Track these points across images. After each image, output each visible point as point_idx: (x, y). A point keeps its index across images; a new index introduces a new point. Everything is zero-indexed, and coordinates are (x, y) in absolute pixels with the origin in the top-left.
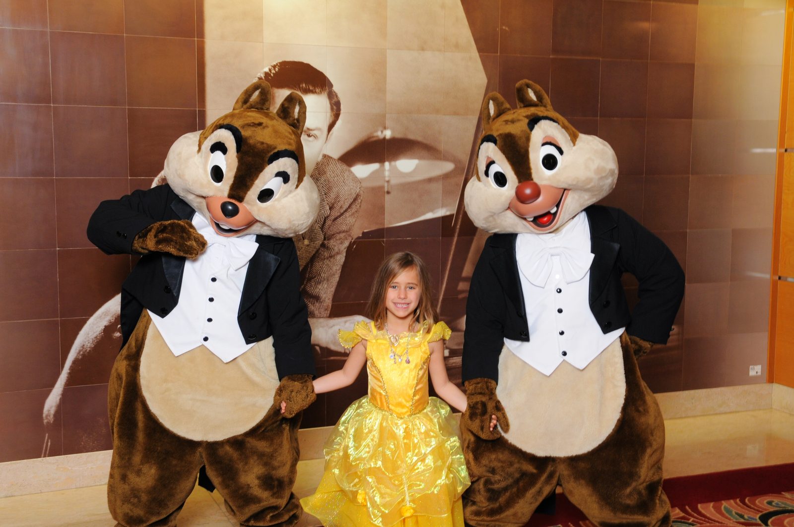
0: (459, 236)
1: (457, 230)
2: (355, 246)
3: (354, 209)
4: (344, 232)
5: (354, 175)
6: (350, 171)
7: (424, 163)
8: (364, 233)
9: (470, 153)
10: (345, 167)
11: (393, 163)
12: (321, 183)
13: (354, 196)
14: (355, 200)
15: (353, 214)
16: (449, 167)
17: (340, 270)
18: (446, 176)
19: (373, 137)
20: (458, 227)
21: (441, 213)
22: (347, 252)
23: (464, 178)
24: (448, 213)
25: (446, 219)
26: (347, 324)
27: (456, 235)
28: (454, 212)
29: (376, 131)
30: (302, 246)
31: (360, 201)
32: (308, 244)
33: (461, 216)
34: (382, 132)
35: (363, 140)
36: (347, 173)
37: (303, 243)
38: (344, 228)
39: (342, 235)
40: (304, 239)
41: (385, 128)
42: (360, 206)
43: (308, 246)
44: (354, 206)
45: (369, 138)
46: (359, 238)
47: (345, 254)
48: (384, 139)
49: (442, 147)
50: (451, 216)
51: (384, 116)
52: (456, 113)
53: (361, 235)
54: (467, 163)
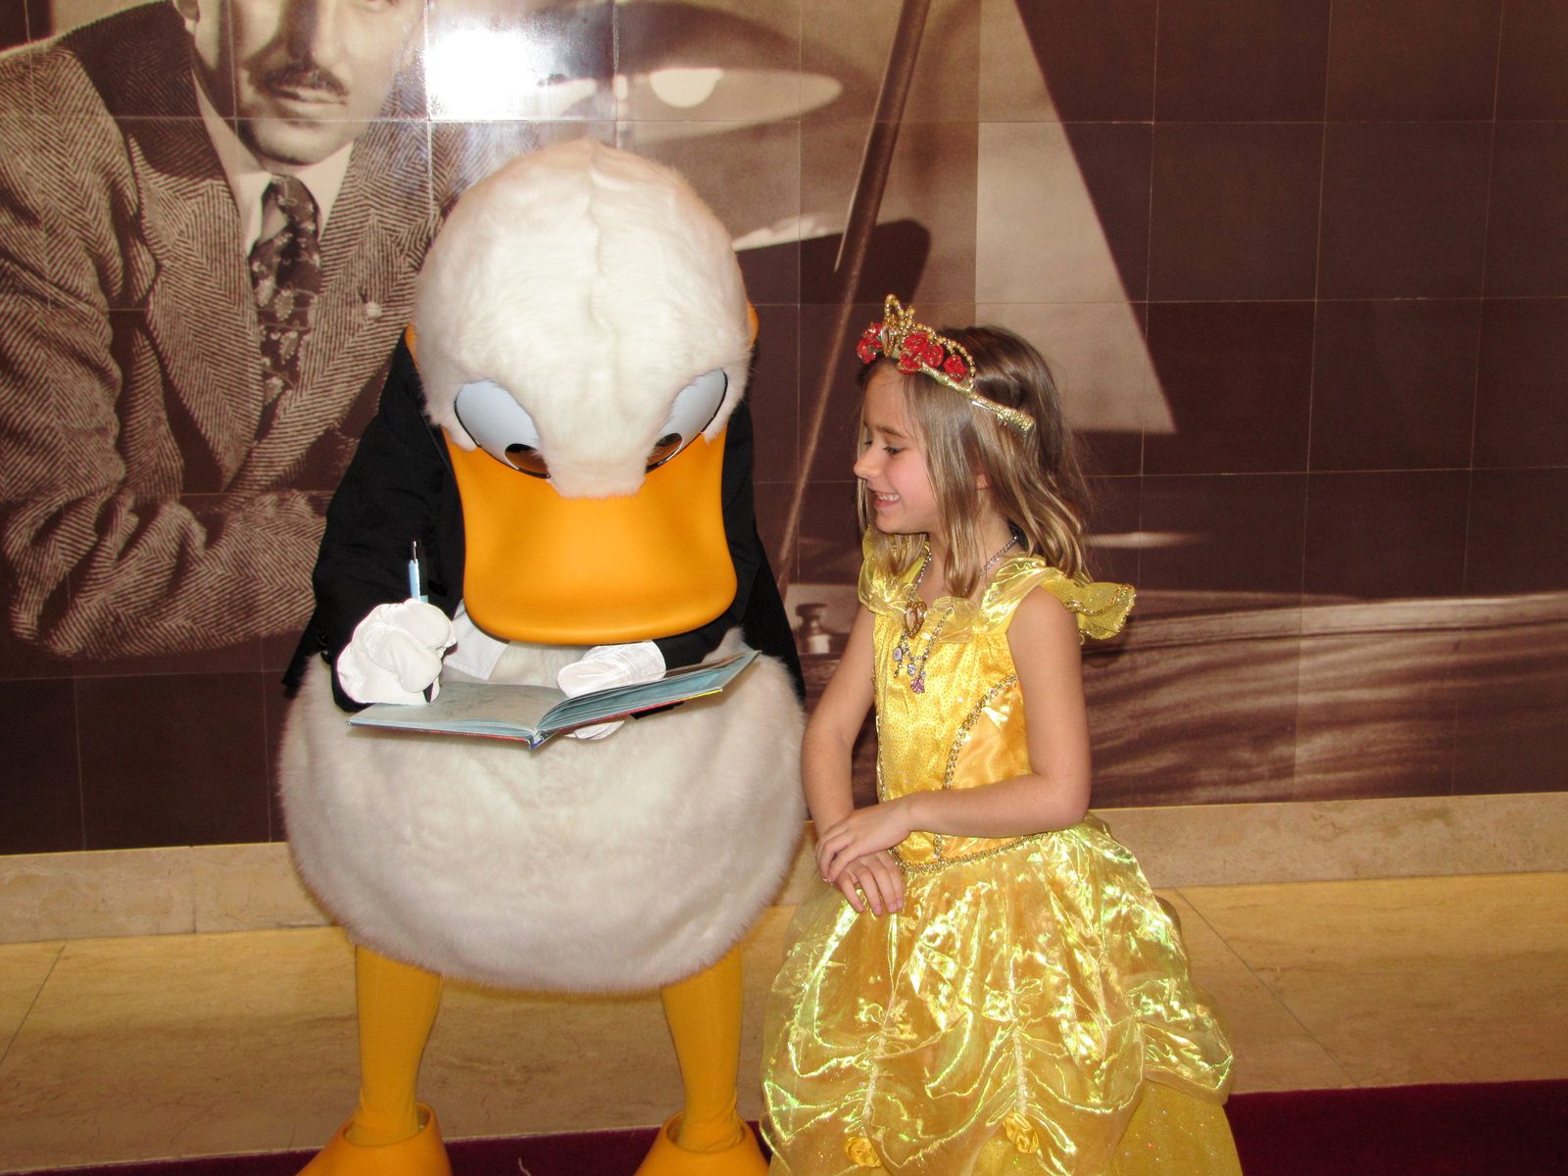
0: (857, 299)
1: (853, 284)
7: (742, 79)
9: (890, 47)
11: (640, 79)
12: (413, 137)
16: (824, 90)
18: (815, 119)
20: (855, 273)
21: (798, 229)
23: (871, 126)
24: (822, 232)
25: (813, 249)
27: (849, 297)
28: (843, 227)
30: (360, 320)
32: (380, 314)
33: (864, 241)
37: (364, 314)
40: (365, 301)
43: (378, 320)
48: (609, 4)
49: (798, 29)
50: (832, 240)
54: (884, 78)
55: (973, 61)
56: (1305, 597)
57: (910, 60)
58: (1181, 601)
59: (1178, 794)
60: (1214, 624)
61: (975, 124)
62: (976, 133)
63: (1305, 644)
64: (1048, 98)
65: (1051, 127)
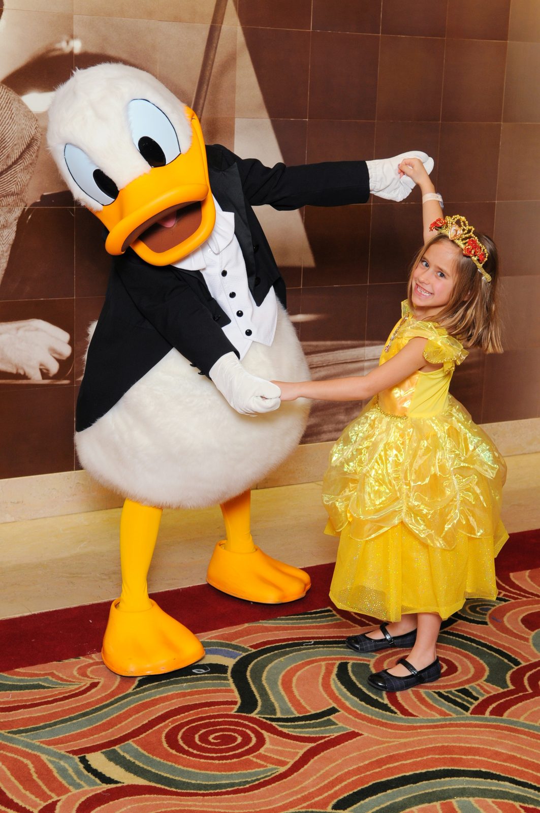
2: (30, 217)
3: (28, 159)
4: (13, 194)
5: (26, 107)
6: (20, 101)
8: (43, 197)
9: (197, 80)
10: (12, 95)
13: (27, 140)
14: (29, 146)
15: (26, 168)
17: (9, 252)
19: (54, 50)
22: (19, 225)
26: (21, 332)
29: (59, 42)
31: (36, 148)
34: (68, 42)
35: (40, 53)
36: (16, 104)
38: (14, 188)
39: (10, 199)
41: (72, 37)
42: (37, 156)
44: (27, 156)
45: (49, 51)
46: (35, 204)
47: (15, 228)
48: (71, 53)
51: (70, 18)
52: (177, 19)
53: (39, 201)
54: (194, 95)
55: (233, 87)
56: (366, 342)
57: (206, 87)
58: (317, 346)
59: (315, 438)
60: (330, 357)
61: (234, 118)
62: (234, 124)
63: (366, 364)
64: (264, 107)
65: (266, 122)
